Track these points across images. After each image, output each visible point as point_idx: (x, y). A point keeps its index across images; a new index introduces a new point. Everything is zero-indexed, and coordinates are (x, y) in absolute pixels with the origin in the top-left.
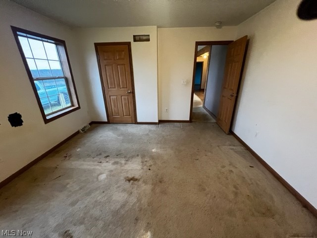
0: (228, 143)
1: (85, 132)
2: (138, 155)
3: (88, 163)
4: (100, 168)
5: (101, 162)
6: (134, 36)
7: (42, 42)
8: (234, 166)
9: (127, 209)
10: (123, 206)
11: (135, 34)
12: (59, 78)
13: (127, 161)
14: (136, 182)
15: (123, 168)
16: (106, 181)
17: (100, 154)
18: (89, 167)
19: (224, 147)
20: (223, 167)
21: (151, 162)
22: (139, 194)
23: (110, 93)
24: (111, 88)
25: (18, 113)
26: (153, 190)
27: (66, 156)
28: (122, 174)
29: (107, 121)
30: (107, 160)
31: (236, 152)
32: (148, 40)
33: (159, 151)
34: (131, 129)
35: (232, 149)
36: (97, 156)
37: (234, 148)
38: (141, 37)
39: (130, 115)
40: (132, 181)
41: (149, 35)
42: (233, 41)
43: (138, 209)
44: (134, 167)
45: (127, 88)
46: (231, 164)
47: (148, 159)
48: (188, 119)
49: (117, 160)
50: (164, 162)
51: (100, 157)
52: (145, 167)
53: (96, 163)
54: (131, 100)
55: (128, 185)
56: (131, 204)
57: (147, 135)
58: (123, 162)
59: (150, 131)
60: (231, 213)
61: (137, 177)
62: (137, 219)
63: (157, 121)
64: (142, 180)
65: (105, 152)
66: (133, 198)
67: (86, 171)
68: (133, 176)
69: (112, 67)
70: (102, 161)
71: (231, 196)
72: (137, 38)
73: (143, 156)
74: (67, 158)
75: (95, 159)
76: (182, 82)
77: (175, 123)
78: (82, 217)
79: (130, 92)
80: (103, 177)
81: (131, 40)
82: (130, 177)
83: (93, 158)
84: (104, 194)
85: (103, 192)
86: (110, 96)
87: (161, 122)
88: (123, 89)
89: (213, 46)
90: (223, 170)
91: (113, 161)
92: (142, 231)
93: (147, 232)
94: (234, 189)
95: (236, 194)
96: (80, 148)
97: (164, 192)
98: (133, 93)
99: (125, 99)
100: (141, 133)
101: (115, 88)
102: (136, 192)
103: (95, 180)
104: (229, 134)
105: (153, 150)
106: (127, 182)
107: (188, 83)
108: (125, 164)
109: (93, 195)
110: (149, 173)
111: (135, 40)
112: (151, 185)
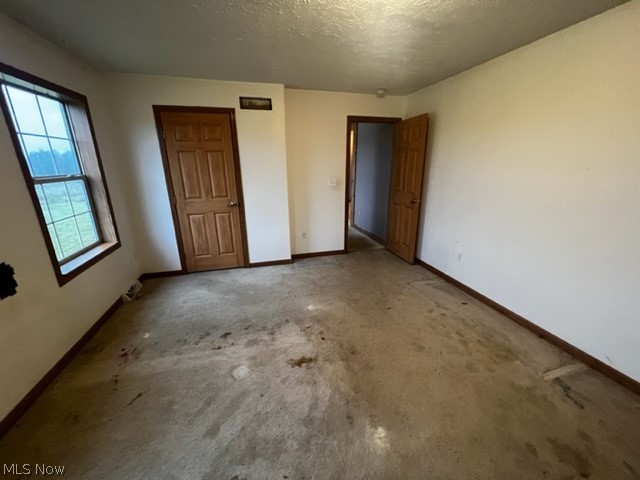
0: (419, 277)
1: (138, 298)
2: (287, 321)
3: (193, 355)
4: (225, 358)
5: (219, 348)
6: (241, 98)
7: (34, 96)
8: (444, 308)
9: (324, 409)
10: (313, 407)
11: (243, 95)
12: (73, 178)
13: (272, 334)
14: (312, 364)
15: (272, 347)
16: (254, 376)
17: (208, 334)
18: (198, 362)
19: (416, 283)
20: (431, 311)
21: (317, 328)
22: (330, 380)
23: (189, 209)
24: (189, 198)
25: (6, 264)
26: (348, 368)
27: (125, 355)
28: (278, 358)
29: (180, 268)
30: (230, 340)
31: (436, 288)
32: (269, 107)
33: (320, 307)
34: (244, 277)
35: (428, 284)
36: (201, 338)
37: (431, 282)
38: (254, 101)
39: (233, 252)
40: (304, 365)
41: (270, 100)
42: (401, 119)
43: (342, 403)
44: (293, 342)
45: (227, 196)
46: (438, 306)
47: (310, 324)
48: (342, 248)
49: (251, 337)
50: (341, 322)
51: (209, 338)
52: (313, 337)
53: (208, 352)
54: (235, 220)
55: (300, 372)
56: (327, 399)
57: (281, 283)
58: (266, 337)
59: (284, 276)
60: (470, 367)
61: (308, 356)
62: (350, 417)
63: (289, 258)
64: (320, 358)
65: (215, 328)
66: (323, 389)
67: (196, 371)
68: (301, 356)
69: (195, 156)
70: (222, 346)
71: (461, 348)
72: (246, 102)
73: (299, 321)
74: (130, 357)
75: (200, 345)
76: (329, 184)
77: (323, 258)
78: (247, 447)
79: (234, 205)
80: (242, 371)
81: (236, 105)
82: (297, 357)
83: (197, 343)
84: (265, 399)
85: (262, 396)
86: (188, 215)
87: (296, 258)
88: (218, 199)
89: (360, 124)
90: (433, 315)
91: (245, 341)
92: (368, 429)
93: (376, 428)
94: (459, 337)
95: (465, 343)
96: (148, 331)
97: (367, 367)
98: (240, 205)
99: (222, 219)
100: (269, 283)
101: (200, 197)
102: (321, 378)
103: (230, 381)
104: (414, 264)
105: (310, 308)
106: (297, 367)
107: (338, 183)
108: (273, 340)
109: (243, 406)
110: (327, 344)
111: (243, 107)
112: (340, 363)
